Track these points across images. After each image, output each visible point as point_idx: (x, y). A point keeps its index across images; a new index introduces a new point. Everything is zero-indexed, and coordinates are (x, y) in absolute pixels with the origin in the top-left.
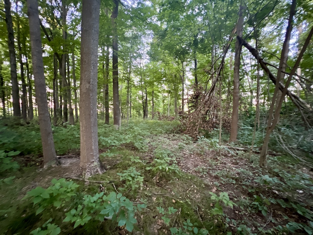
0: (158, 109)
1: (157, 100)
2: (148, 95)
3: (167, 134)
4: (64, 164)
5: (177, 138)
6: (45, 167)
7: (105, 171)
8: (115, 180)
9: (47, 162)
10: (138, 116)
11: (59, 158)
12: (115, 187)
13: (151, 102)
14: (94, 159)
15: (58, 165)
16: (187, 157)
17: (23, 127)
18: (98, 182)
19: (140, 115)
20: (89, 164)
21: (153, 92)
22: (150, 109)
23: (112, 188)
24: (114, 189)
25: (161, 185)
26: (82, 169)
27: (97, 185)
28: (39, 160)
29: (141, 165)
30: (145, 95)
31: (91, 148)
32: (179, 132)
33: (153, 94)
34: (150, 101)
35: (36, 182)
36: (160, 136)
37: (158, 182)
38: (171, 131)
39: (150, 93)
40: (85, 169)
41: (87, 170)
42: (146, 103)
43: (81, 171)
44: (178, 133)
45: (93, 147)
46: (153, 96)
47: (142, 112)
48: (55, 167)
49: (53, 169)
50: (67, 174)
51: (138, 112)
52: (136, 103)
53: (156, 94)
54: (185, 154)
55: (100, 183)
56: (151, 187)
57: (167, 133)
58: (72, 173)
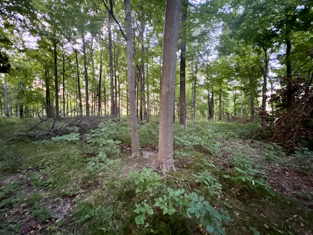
0: (226, 110)
1: (225, 99)
2: (214, 94)
3: (241, 140)
4: (145, 155)
5: (258, 146)
6: (132, 155)
7: (178, 169)
8: (189, 180)
9: (134, 151)
10: (201, 116)
11: (141, 150)
12: (190, 187)
13: (218, 101)
14: (169, 155)
15: (140, 155)
16: (278, 173)
17: (116, 123)
18: (174, 177)
19: (204, 115)
20: (166, 159)
21: (221, 90)
22: (216, 109)
23: (188, 187)
24: (189, 189)
25: (244, 200)
26: (160, 162)
27: (174, 180)
28: (128, 149)
29: (214, 170)
30: (211, 94)
31: (168, 145)
32: (259, 138)
33: (221, 92)
34: (216, 100)
35: (129, 166)
36: (232, 140)
37: (239, 196)
38: (247, 136)
39: (217, 92)
40: (162, 163)
41: (164, 164)
42: (212, 102)
43: (159, 164)
44: (257, 139)
45: (169, 145)
46: (220, 95)
47: (206, 112)
48: (139, 156)
49: (138, 158)
50: (148, 164)
51: (202, 112)
52: (200, 103)
53: (224, 92)
54: (274, 169)
55: (176, 180)
56: (231, 199)
57: (241, 138)
58: (152, 164)
